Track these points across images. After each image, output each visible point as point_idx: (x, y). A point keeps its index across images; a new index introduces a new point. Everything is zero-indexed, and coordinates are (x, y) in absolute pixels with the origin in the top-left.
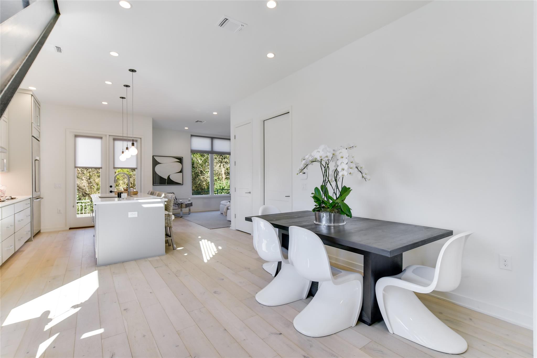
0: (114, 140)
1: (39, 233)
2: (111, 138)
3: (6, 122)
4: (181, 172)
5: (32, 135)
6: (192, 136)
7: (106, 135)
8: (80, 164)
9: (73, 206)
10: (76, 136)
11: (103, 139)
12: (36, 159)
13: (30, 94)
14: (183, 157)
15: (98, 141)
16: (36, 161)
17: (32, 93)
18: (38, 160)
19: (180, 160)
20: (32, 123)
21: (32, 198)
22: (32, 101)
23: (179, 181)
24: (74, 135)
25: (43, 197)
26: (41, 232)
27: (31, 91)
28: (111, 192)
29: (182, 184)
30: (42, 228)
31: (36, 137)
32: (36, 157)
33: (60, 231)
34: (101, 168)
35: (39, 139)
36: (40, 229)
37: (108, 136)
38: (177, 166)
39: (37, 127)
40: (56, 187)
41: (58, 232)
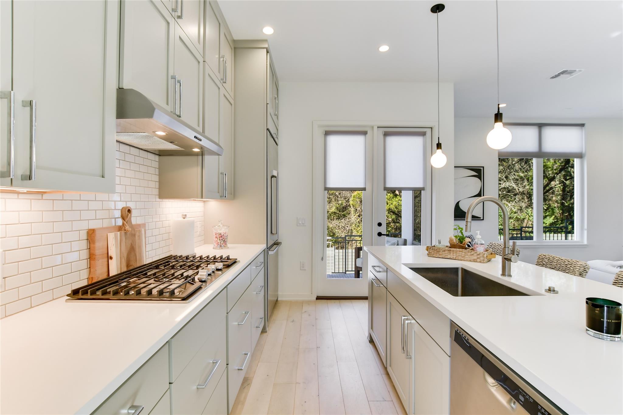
0: (386, 134)
1: (276, 304)
2: (381, 131)
3: (231, 104)
4: (480, 195)
5: (267, 127)
7: (373, 127)
8: (332, 184)
9: (322, 259)
10: (327, 133)
11: (367, 136)
12: (272, 175)
13: (263, 48)
14: (483, 167)
15: (360, 139)
16: (272, 179)
17: (267, 47)
18: (276, 177)
19: (478, 172)
20: (267, 104)
21: (266, 249)
22: (268, 63)
23: (478, 212)
24: (323, 132)
25: (281, 242)
26: (279, 299)
27: (265, 41)
28: (380, 234)
29: (482, 219)
30: (280, 293)
31: (272, 133)
32: (272, 171)
33: (303, 301)
34: (364, 189)
35: (276, 139)
36: (278, 295)
37: (375, 128)
38: (475, 185)
39: (275, 118)
40: (298, 225)
41: (301, 304)
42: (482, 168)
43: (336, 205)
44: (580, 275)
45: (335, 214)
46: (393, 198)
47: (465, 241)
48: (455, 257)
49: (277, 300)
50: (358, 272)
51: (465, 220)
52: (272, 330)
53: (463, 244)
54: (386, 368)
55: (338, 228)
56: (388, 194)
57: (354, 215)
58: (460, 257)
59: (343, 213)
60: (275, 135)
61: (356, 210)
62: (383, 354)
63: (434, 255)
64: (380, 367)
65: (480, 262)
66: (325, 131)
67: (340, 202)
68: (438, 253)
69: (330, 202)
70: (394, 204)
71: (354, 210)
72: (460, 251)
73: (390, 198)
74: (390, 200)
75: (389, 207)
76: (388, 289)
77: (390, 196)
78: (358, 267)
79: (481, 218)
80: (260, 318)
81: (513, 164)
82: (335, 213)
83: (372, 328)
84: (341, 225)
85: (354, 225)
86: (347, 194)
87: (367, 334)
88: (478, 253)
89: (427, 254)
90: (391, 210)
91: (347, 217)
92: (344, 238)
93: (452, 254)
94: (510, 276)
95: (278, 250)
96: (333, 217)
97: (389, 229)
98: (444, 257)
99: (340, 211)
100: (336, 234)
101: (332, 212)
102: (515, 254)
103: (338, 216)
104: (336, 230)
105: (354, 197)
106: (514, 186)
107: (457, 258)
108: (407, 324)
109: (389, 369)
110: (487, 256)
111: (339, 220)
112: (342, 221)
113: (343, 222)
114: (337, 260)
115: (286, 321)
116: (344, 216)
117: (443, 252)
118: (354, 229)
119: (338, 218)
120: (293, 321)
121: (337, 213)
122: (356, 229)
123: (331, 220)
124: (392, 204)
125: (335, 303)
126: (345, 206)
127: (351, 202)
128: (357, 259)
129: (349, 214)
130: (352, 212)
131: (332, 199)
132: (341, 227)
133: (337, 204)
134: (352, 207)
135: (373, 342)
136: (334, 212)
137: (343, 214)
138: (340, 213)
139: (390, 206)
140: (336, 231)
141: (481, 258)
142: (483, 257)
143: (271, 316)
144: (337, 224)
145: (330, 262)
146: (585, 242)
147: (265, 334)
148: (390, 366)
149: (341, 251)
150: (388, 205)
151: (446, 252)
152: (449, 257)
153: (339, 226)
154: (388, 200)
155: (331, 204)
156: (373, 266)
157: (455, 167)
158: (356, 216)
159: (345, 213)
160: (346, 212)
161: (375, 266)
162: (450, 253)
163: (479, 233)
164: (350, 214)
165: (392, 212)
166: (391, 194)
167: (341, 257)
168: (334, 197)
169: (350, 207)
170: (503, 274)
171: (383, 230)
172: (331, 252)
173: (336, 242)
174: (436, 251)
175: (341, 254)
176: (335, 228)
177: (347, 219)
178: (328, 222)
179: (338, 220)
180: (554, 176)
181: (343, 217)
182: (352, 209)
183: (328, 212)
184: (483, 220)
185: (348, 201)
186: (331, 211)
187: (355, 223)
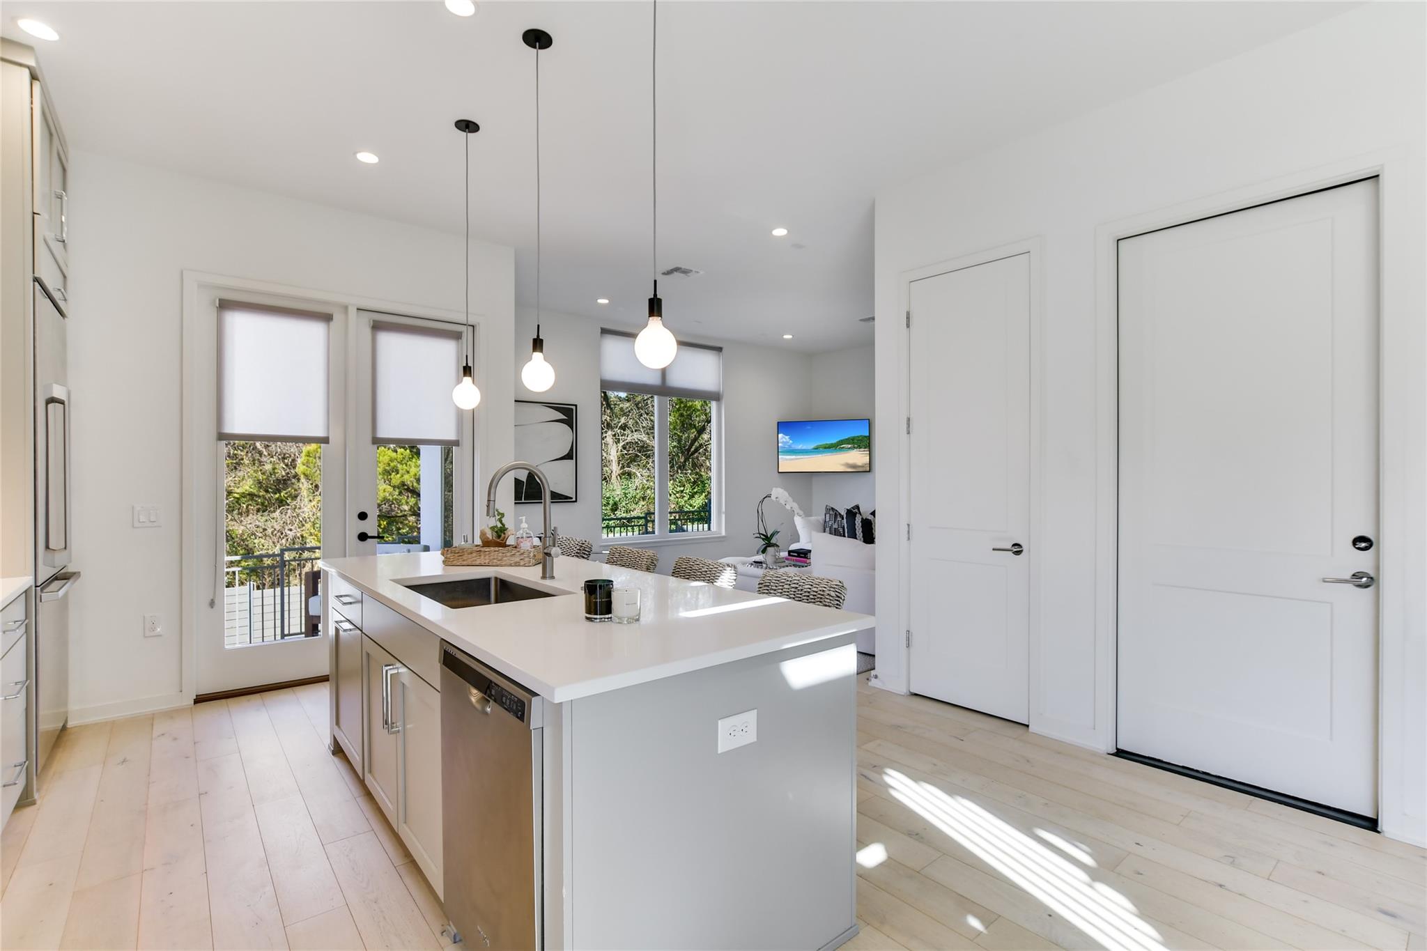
0: (377, 327)
1: (61, 736)
2: (366, 319)
4: (569, 456)
5: (34, 273)
6: (605, 331)
7: (345, 308)
8: (238, 423)
9: (212, 604)
10: (225, 305)
11: (331, 323)
12: (49, 396)
13: (21, 65)
14: (576, 406)
15: (315, 330)
16: (50, 406)
17: (32, 63)
18: (62, 402)
19: (568, 414)
20: (34, 213)
21: (34, 588)
22: (34, 106)
23: (566, 489)
24: (215, 301)
25: (79, 572)
26: (70, 724)
27: (28, 48)
28: (363, 537)
29: (574, 499)
30: (73, 707)
31: (50, 287)
32: (49, 387)
33: (153, 714)
34: (325, 440)
35: (61, 304)
36: (66, 712)
37: (352, 311)
38: (560, 437)
39: (58, 248)
40: (137, 524)
41: (146, 722)
42: (574, 408)
43: (255, 475)
44: (648, 569)
45: (252, 500)
46: (410, 459)
47: (504, 534)
48: (487, 561)
49: (64, 728)
50: (312, 627)
51: (541, 503)
52: (51, 798)
53: (501, 538)
54: (361, 782)
55: (260, 535)
56: (399, 450)
57: (310, 501)
58: (495, 561)
59: (277, 496)
60: (60, 293)
61: (317, 486)
62: (358, 758)
63: (455, 562)
64: (353, 789)
65: (524, 566)
66: (219, 300)
67: (268, 467)
68: (460, 557)
69: (236, 468)
70: (412, 473)
71: (310, 487)
72: (495, 551)
73: (403, 458)
74: (403, 465)
75: (401, 479)
76: (364, 631)
77: (402, 454)
78: (312, 616)
79: (571, 498)
80: (15, 766)
81: (644, 400)
82: (252, 495)
83: (338, 723)
84: (272, 527)
85: (308, 526)
86: (292, 448)
87: (328, 741)
88: (522, 551)
89: (443, 561)
90: (406, 487)
91: (288, 505)
92: (278, 555)
93: (482, 557)
94: (553, 577)
95: (66, 595)
96: (247, 507)
97: (404, 531)
98: (470, 563)
99: (267, 491)
100: (255, 549)
101: (244, 493)
102: (557, 545)
103: (263, 504)
104: (255, 541)
105: (308, 456)
106: (645, 439)
107: (490, 564)
108: (391, 675)
109: (369, 780)
110: (535, 556)
111: (266, 513)
112: (274, 515)
113: (276, 519)
114: (257, 618)
115: (102, 765)
116: (281, 502)
117: (470, 556)
118: (311, 534)
119: (263, 509)
120: (124, 761)
121: (259, 497)
122: (316, 536)
123: (240, 514)
124: (408, 472)
125: (249, 701)
126: (283, 477)
127: (300, 468)
128: (310, 599)
129: (296, 497)
130: (304, 493)
131: (243, 459)
132: (269, 531)
133: (260, 473)
134: (303, 480)
135: (342, 751)
136: (249, 494)
137: (277, 499)
138: (268, 496)
139: (402, 476)
140: (254, 543)
141: (527, 559)
142: (529, 557)
143: (47, 766)
144: (257, 523)
145: (237, 623)
146: (723, 533)
147: (28, 812)
148: (371, 772)
149: (268, 592)
150: (399, 476)
151: (474, 555)
152: (477, 563)
153: (265, 530)
154: (398, 462)
155: (241, 474)
156: (337, 596)
157: (516, 401)
158: (314, 503)
159: (282, 494)
160: (286, 493)
161: (341, 596)
162: (480, 556)
163: (524, 521)
164: (299, 498)
165: (408, 490)
166: (406, 450)
167: (269, 609)
168: (250, 454)
169: (299, 480)
170: (544, 577)
171: (371, 526)
172: (238, 597)
173: (254, 572)
174: (456, 555)
175: (269, 600)
176: (255, 534)
177: (289, 511)
178: (231, 520)
179: (260, 514)
180: (704, 425)
181: (276, 505)
182: (304, 486)
183: (230, 493)
184: (576, 501)
185: (293, 464)
186: (238, 491)
187: (312, 520)
